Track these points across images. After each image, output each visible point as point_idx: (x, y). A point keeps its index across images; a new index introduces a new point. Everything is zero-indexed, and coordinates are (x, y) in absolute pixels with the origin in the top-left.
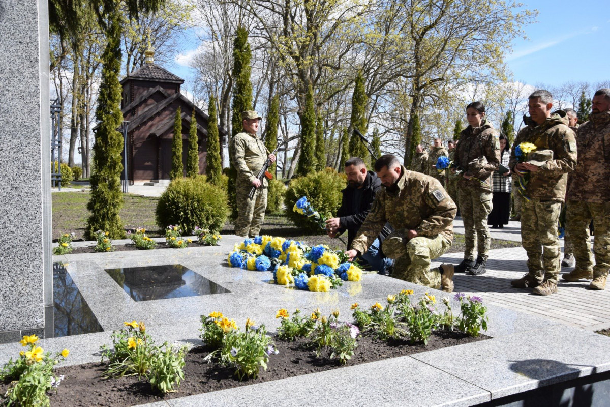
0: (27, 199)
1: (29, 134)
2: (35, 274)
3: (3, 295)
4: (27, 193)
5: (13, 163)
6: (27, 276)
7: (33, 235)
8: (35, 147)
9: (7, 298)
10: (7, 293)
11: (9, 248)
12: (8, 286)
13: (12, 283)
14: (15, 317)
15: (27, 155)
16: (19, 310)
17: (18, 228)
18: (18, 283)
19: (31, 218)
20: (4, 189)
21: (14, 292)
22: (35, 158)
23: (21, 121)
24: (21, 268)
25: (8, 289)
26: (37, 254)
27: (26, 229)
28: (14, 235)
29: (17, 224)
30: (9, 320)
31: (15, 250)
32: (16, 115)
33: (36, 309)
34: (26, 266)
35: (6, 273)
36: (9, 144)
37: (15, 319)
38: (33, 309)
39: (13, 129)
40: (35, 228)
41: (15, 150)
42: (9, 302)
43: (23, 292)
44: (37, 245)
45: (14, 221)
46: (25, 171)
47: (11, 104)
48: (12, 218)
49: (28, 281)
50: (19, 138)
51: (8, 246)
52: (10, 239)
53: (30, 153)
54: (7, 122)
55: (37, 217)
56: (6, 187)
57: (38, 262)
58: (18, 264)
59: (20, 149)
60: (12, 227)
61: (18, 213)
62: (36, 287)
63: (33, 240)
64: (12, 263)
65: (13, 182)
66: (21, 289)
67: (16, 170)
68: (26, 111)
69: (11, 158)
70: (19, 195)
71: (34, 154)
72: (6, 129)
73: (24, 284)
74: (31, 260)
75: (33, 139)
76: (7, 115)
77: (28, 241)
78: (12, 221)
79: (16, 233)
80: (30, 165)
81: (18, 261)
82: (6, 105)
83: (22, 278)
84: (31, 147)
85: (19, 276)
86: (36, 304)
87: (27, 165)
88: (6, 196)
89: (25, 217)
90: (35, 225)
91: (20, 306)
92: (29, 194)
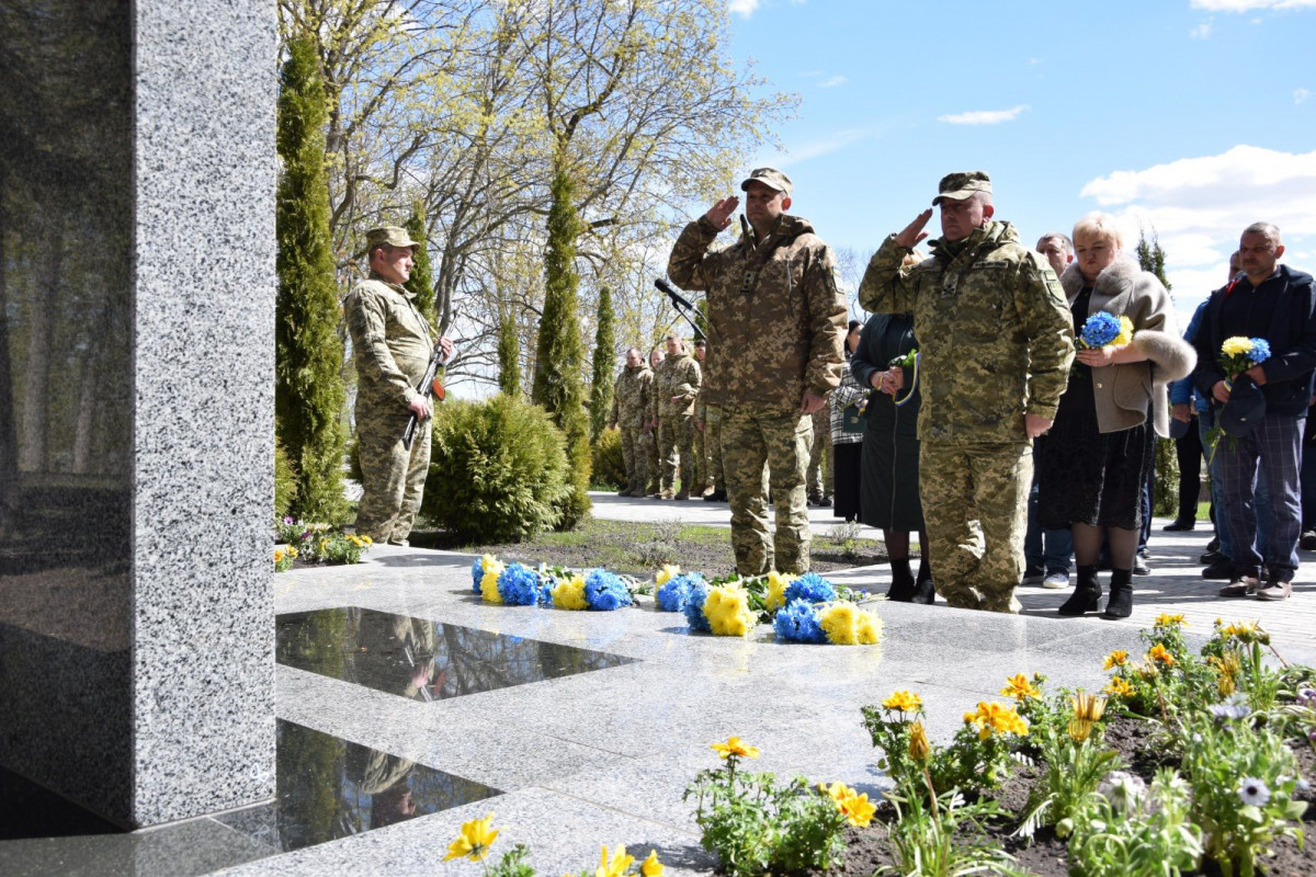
0: (233, 348)
1: (243, 124)
2: (251, 613)
3: (156, 691)
4: (234, 328)
5: (192, 220)
6: (230, 621)
7: (247, 477)
8: (260, 173)
9: (166, 704)
10: (168, 685)
11: (175, 521)
12: (172, 659)
13: (184, 648)
14: (191, 771)
15: (235, 196)
16: (203, 745)
17: (204, 450)
18: (203, 649)
19: (243, 415)
20: (163, 308)
21: (189, 682)
22: (257, 210)
23: (219, 76)
24: (210, 592)
25: (169, 671)
26: (258, 544)
27: (226, 456)
28: (193, 474)
29: (202, 435)
30: (173, 782)
31: (193, 530)
32: (205, 52)
33: (254, 738)
34: (225, 586)
35: (164, 614)
36: (184, 151)
37: (190, 778)
38: (245, 737)
39: (197, 102)
40: (253, 452)
41: (200, 175)
42: (174, 718)
43: (215, 678)
44: (258, 511)
45: (194, 425)
46: (227, 249)
47: (193, 11)
48: (187, 415)
49: (231, 640)
50: (214, 135)
51: (175, 516)
52: (180, 488)
53: (244, 190)
54: (180, 74)
55: (260, 415)
56: (169, 302)
57: (260, 573)
58: (201, 578)
59: (217, 175)
60: (185, 444)
61: (206, 396)
62: (254, 661)
63: (248, 493)
64: (185, 575)
65: (190, 288)
66: (209, 669)
67: (202, 245)
68: (235, 44)
69: (187, 202)
70: (209, 335)
71: (257, 194)
72: (176, 97)
73: (218, 651)
74: (240, 563)
75: (255, 143)
76: (181, 49)
77: (232, 496)
78: (188, 425)
79: (197, 466)
80: (244, 234)
81: (203, 567)
82: (177, 15)
83: (211, 630)
84: (250, 171)
85: (205, 621)
86: (254, 718)
87: (234, 229)
88: (169, 336)
89: (226, 413)
90: (254, 442)
91: (205, 731)
92: (238, 334)
